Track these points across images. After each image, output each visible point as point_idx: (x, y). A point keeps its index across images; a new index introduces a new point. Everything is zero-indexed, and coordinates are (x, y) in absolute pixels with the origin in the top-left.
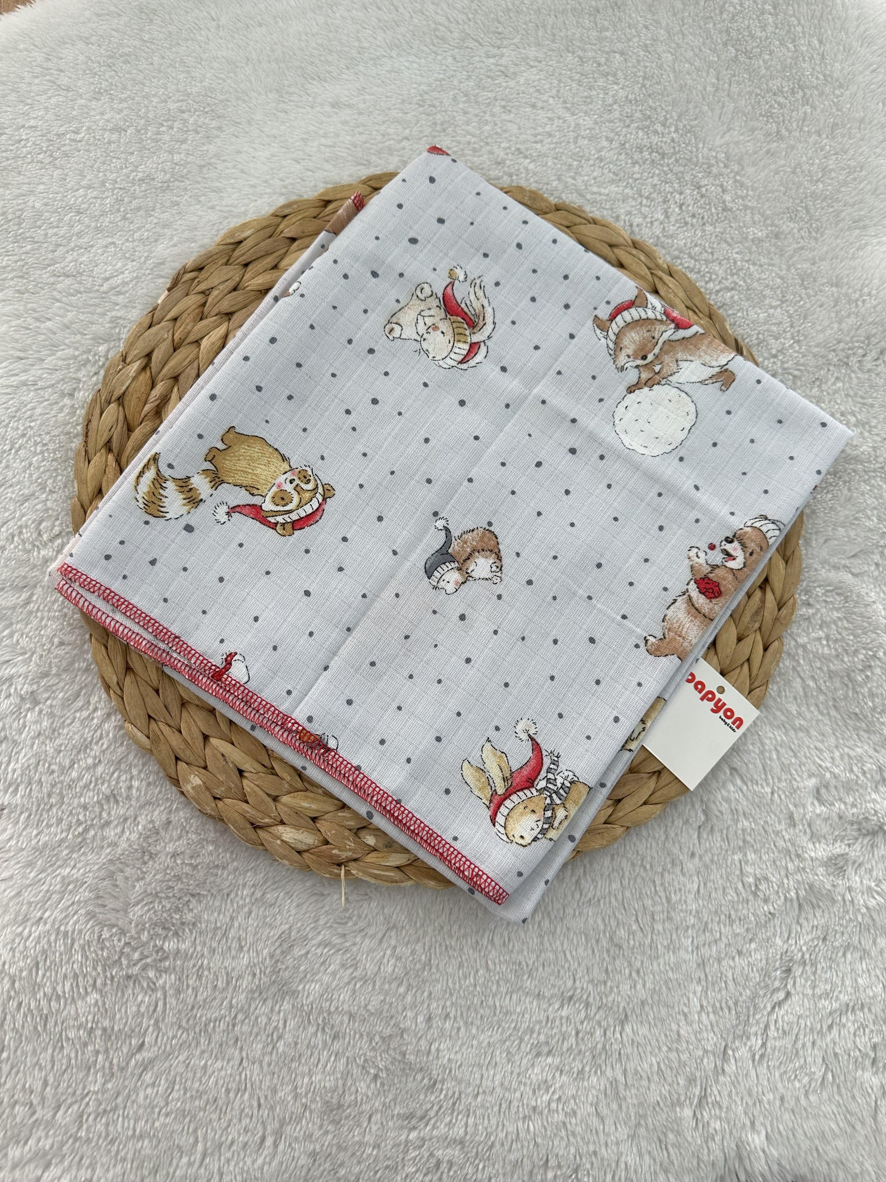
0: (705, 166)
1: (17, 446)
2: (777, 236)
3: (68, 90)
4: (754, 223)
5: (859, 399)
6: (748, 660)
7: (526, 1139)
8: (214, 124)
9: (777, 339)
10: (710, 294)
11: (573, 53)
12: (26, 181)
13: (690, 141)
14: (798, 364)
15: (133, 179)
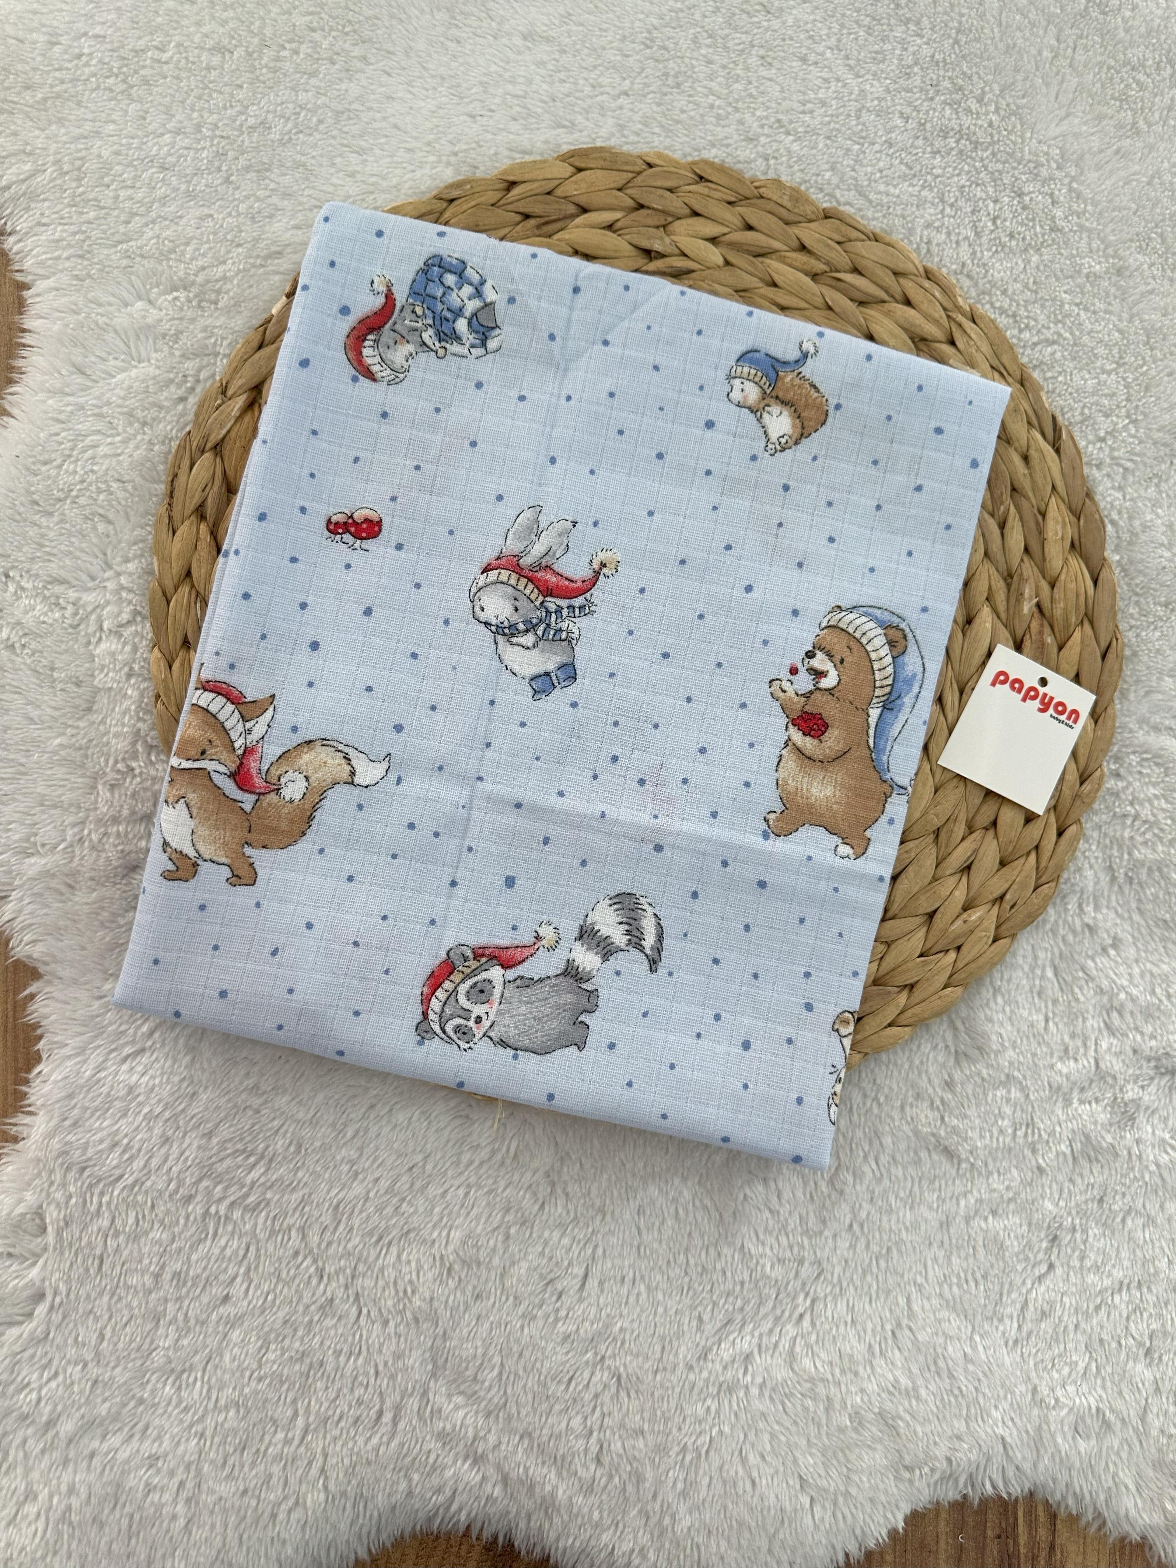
0: (1031, 165)
2: (1119, 272)
4: (1091, 251)
6: (1037, 847)
8: (357, 52)
9: (1107, 416)
10: (1024, 347)
13: (1014, 127)
14: (1132, 452)
15: (241, 125)
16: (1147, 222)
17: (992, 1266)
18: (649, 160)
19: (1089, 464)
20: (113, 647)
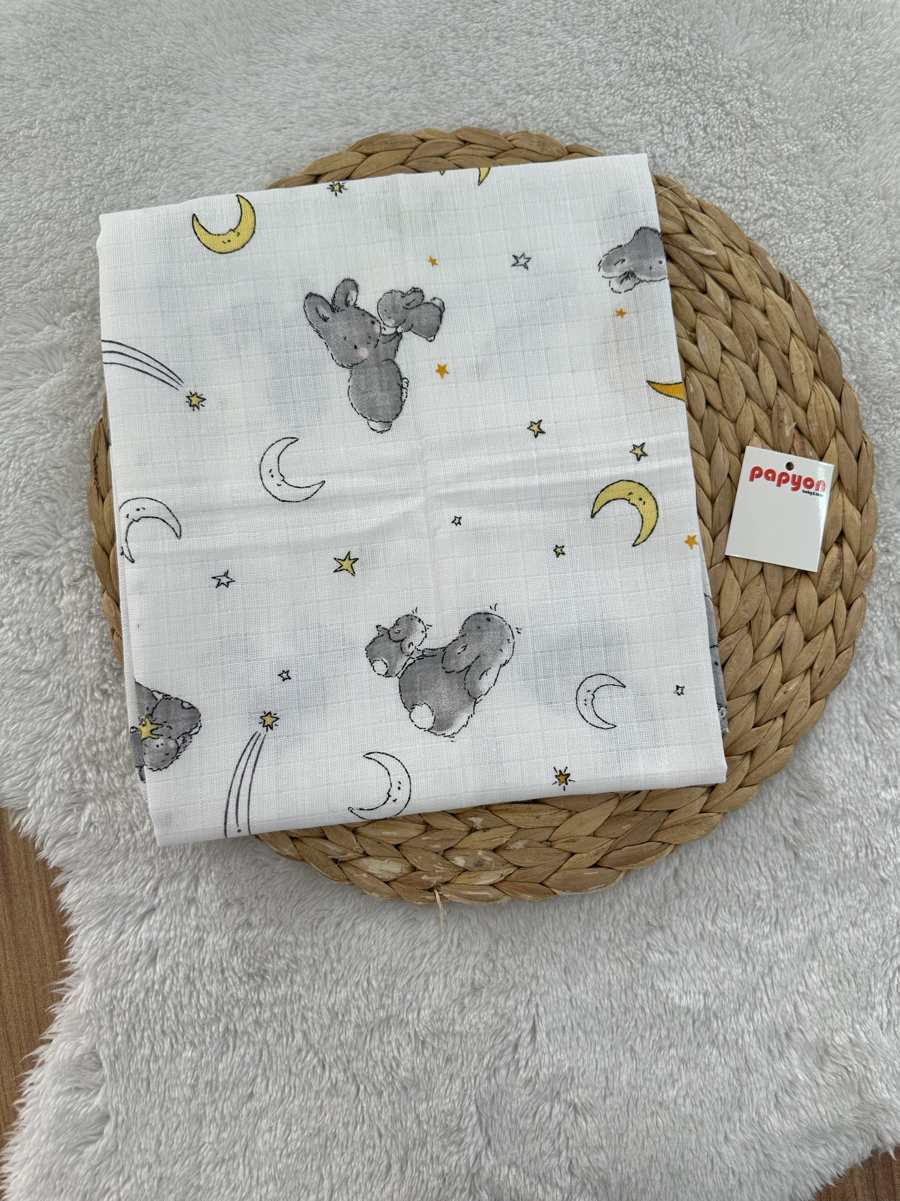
0: (727, 79)
2: (813, 150)
4: (787, 138)
6: (832, 622)
8: (180, 98)
9: (825, 266)
10: (748, 224)
13: (707, 52)
14: (850, 291)
15: (101, 174)
16: (828, 105)
17: (859, 965)
18: (421, 136)
19: (817, 307)
20: (73, 598)
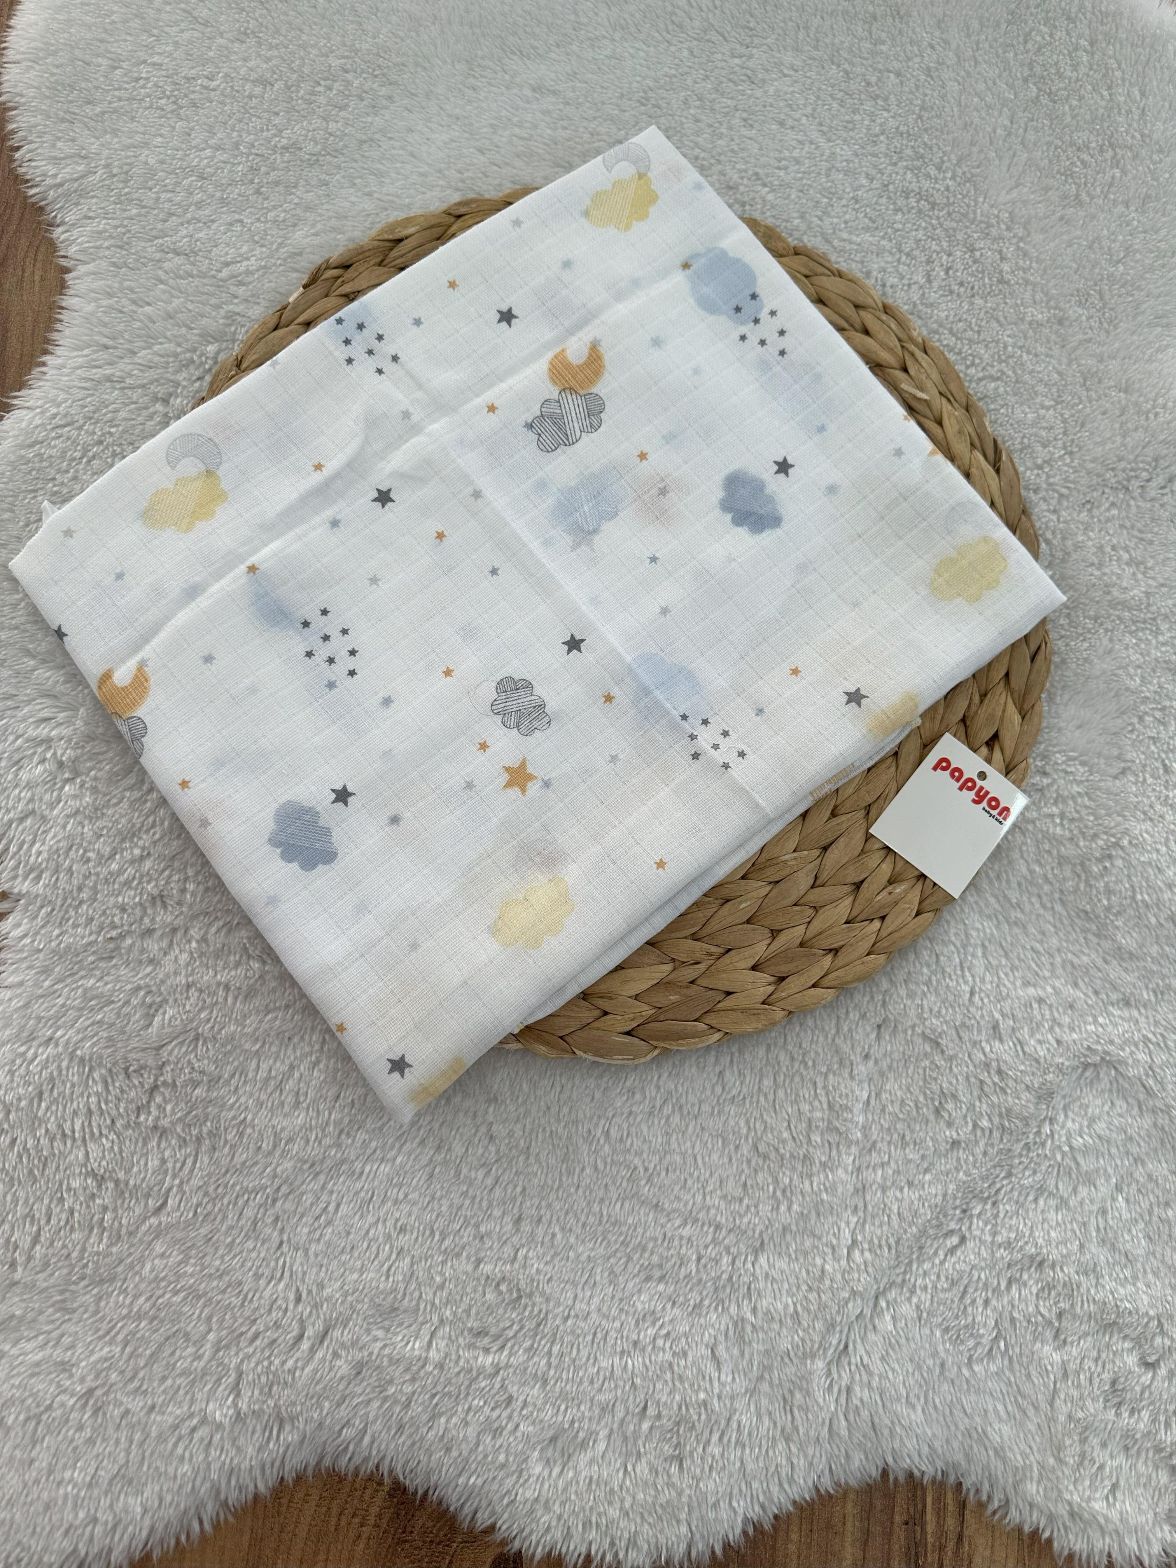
0: (983, 225)
1: (90, 454)
2: (1060, 322)
3: (206, 24)
4: (1035, 302)
5: (1135, 533)
7: (621, 1378)
8: (383, 91)
9: (1045, 446)
10: (970, 381)
11: (839, 66)
12: (141, 129)
13: (968, 192)
14: (1066, 480)
15: (275, 146)
16: (1087, 280)
19: (1027, 488)
